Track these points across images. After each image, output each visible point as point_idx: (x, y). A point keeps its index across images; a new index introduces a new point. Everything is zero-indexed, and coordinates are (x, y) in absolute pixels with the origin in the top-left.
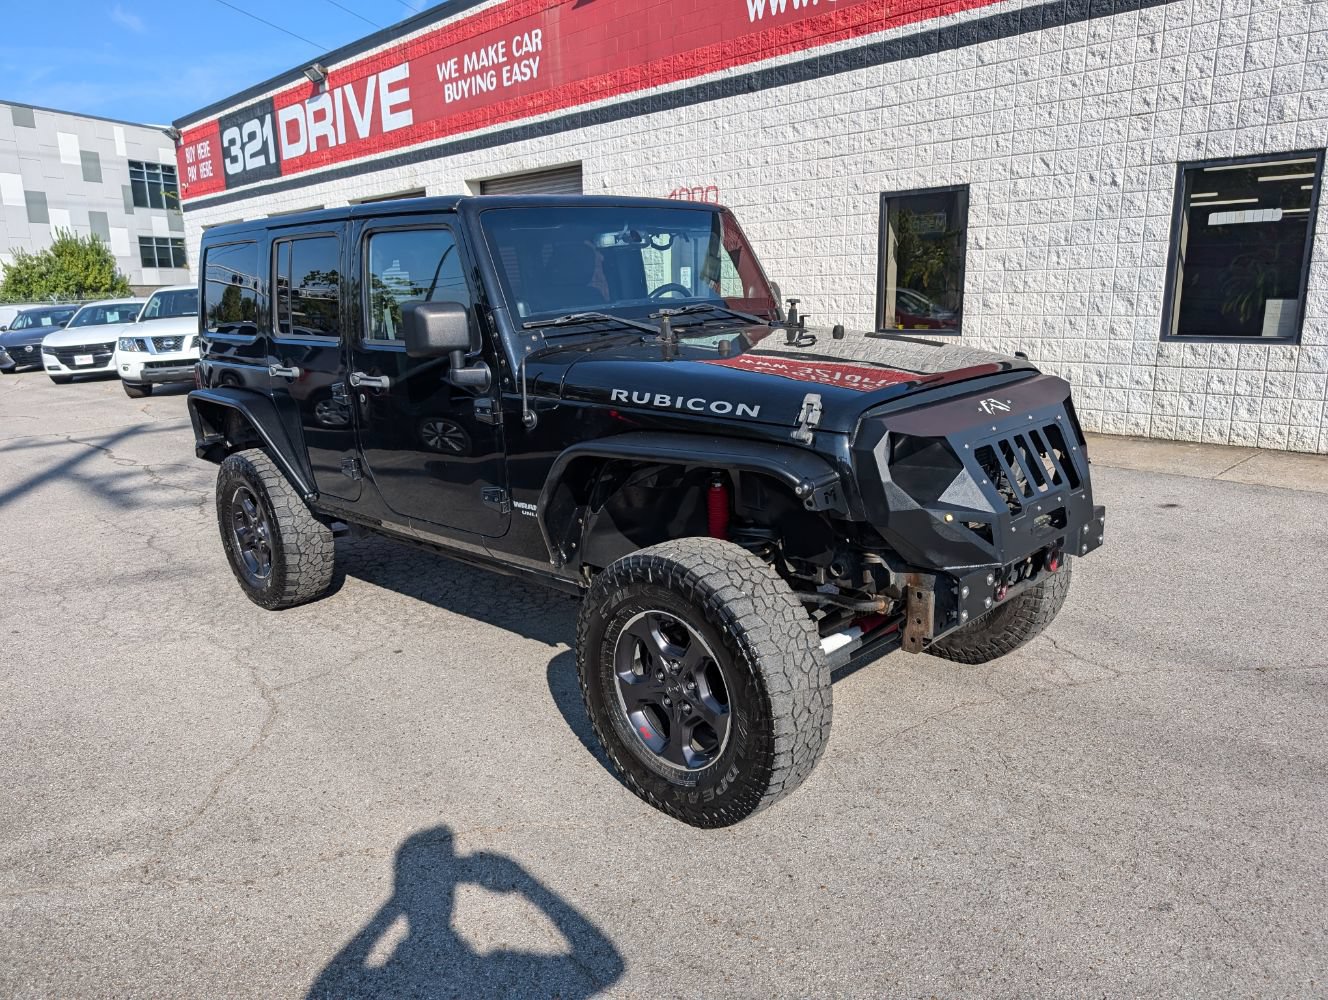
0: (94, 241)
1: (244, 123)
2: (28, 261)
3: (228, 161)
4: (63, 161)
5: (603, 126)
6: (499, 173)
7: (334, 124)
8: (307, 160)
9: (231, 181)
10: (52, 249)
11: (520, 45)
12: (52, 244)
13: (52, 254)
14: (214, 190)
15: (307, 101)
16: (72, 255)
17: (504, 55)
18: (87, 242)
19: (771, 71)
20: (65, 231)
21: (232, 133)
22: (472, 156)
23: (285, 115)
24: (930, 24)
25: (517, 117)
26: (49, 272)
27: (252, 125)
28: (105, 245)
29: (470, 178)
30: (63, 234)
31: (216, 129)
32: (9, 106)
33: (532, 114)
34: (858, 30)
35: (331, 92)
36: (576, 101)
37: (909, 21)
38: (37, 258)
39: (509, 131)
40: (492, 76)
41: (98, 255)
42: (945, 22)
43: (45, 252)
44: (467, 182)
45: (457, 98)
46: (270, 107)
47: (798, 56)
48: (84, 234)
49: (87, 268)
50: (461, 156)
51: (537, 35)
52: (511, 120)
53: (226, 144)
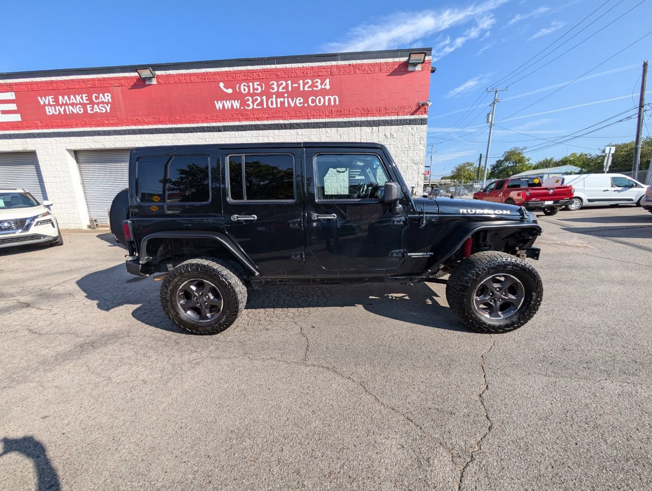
5: (151, 135)
6: (89, 148)
11: (97, 98)
17: (87, 100)
19: (227, 126)
24: (282, 122)
25: (99, 126)
29: (69, 148)
33: (108, 126)
34: (258, 119)
36: (135, 124)
37: (275, 120)
40: (79, 108)
42: (286, 122)
44: (67, 150)
45: (56, 113)
47: (237, 123)
51: (108, 96)
52: (95, 127)
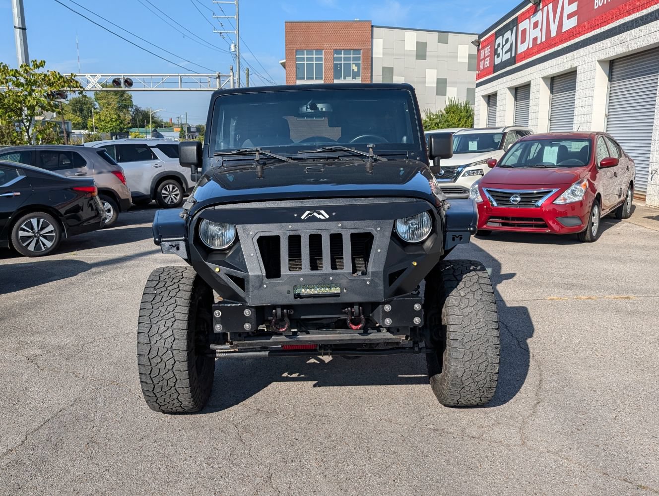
0: (466, 104)
1: (504, 34)
2: (432, 116)
3: (496, 56)
4: (459, 60)
7: (541, 30)
8: (528, 53)
9: (496, 68)
10: (445, 110)
12: (445, 107)
13: (444, 113)
14: (489, 74)
15: (531, 17)
16: (454, 113)
18: (463, 106)
20: (453, 99)
21: (499, 40)
22: (603, 43)
23: (522, 26)
25: (630, 14)
26: (440, 122)
27: (508, 35)
28: (471, 107)
29: (600, 59)
30: (451, 101)
31: (494, 38)
32: (437, 33)
33: (638, 11)
35: (542, 10)
38: (436, 115)
39: (624, 24)
41: (467, 113)
43: (441, 111)
44: (599, 61)
45: (600, 5)
46: (516, 22)
48: (462, 101)
49: (460, 120)
50: (597, 44)
52: (626, 16)
53: (496, 47)
